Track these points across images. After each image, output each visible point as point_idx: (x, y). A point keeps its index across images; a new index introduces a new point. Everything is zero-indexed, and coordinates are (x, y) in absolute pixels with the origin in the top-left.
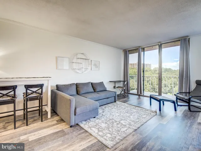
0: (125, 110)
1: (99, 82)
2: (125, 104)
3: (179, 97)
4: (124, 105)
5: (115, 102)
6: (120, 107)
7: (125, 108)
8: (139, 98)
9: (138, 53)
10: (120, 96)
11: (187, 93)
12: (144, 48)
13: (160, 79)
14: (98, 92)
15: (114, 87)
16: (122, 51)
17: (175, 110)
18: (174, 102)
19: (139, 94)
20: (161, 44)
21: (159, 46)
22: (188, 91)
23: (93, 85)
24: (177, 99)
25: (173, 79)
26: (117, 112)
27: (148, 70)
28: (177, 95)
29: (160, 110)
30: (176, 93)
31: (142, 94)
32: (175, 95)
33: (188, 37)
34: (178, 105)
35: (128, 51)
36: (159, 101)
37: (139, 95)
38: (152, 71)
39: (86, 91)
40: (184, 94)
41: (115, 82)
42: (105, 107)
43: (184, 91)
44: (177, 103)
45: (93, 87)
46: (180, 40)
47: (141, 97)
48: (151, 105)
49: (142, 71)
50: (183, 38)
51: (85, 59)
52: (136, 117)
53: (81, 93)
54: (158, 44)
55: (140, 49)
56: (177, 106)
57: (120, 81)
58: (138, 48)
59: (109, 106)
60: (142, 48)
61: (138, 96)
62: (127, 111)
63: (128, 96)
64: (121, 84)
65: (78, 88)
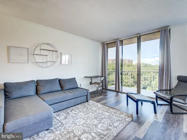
0: (95, 113)
1: (70, 78)
2: (98, 103)
3: (159, 95)
4: (97, 105)
5: (87, 101)
6: (90, 109)
7: (95, 111)
8: (117, 95)
9: (116, 47)
10: (97, 93)
11: (168, 90)
12: (122, 41)
13: (139, 75)
14: (66, 90)
15: (91, 83)
16: (100, 43)
17: (155, 112)
18: (153, 103)
19: (117, 90)
20: (140, 36)
21: (138, 39)
22: (169, 89)
23: (61, 82)
24: (157, 97)
25: (152, 73)
26: (83, 119)
27: (130, 65)
28: (157, 93)
29: (137, 113)
30: (155, 91)
31: (120, 90)
32: (154, 93)
33: (169, 28)
34: (158, 104)
35: (106, 44)
36: (137, 101)
37: (118, 92)
38: (134, 66)
39: (50, 90)
40: (164, 92)
41: (91, 78)
42: (73, 110)
43: (164, 89)
44: (157, 102)
45: (60, 84)
46: (160, 31)
47: (119, 94)
48: (128, 104)
49: (120, 65)
50: (163, 29)
51: (53, 51)
52: (106, 126)
53: (41, 93)
54: (137, 36)
55: (118, 42)
56: (157, 106)
57: (97, 77)
58: (116, 41)
59: (78, 108)
60: (120, 41)
61: (115, 93)
62: (96, 116)
63: (105, 93)
64: (99, 80)
65: (39, 86)
